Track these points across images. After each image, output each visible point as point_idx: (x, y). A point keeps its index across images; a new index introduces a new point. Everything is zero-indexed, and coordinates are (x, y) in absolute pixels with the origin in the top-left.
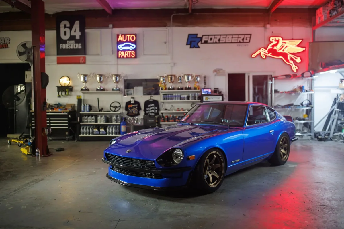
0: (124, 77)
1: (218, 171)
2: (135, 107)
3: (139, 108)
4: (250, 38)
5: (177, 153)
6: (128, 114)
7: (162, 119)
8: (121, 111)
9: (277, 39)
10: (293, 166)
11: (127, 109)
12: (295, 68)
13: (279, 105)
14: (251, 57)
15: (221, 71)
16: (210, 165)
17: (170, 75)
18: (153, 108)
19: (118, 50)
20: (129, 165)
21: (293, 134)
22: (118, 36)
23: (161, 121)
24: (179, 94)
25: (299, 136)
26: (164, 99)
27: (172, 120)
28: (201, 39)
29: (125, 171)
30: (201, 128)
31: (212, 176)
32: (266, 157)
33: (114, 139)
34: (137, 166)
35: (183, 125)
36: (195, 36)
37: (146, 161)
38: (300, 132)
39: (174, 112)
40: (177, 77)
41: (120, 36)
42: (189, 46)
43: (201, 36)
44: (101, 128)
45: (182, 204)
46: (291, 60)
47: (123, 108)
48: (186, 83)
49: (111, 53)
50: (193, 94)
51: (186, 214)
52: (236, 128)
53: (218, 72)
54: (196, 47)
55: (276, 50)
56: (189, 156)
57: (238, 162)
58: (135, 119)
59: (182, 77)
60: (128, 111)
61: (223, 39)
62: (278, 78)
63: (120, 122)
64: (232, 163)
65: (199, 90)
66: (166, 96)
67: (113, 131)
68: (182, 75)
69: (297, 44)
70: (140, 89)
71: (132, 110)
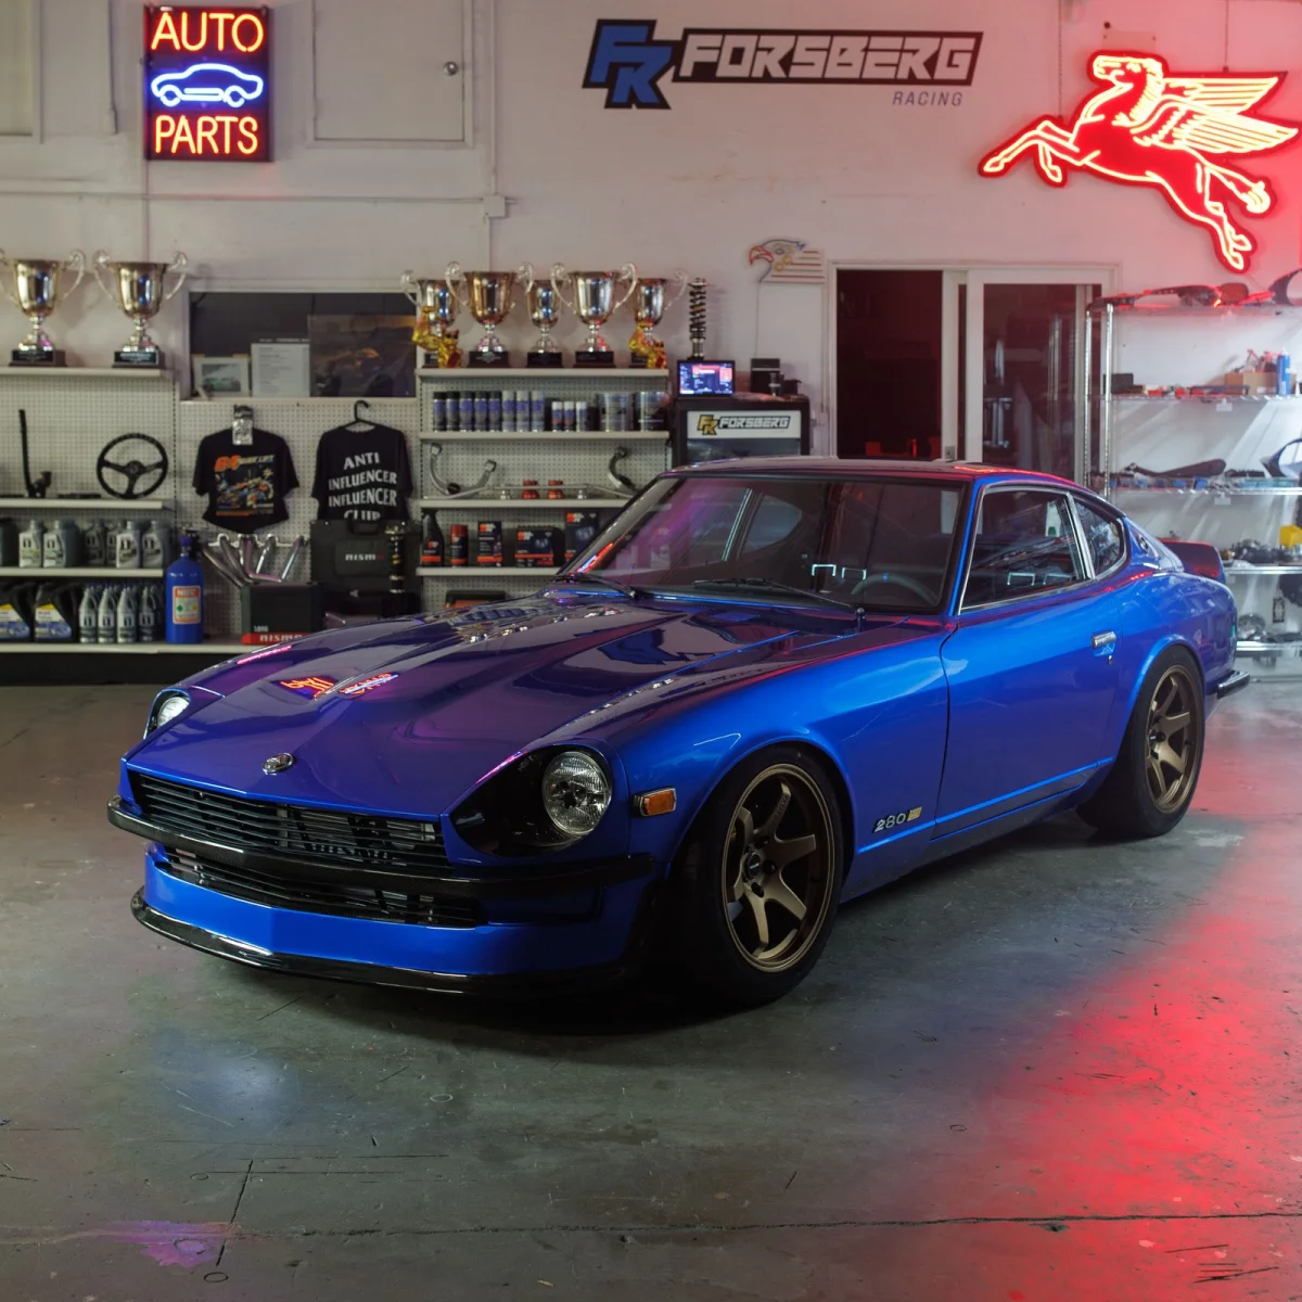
0: (189, 278)
1: (802, 877)
2: (257, 470)
3: (285, 478)
4: (975, 53)
5: (570, 775)
6: (210, 516)
7: (426, 547)
8: (166, 491)
9: (1134, 65)
10: (1221, 841)
11: (204, 479)
12: (1233, 244)
13: (1138, 470)
14: (982, 173)
15: (797, 255)
16: (759, 842)
17: (482, 276)
18: (373, 476)
19: (153, 107)
20: (272, 842)
21: (1223, 650)
22: (152, 17)
23: (423, 559)
24: (537, 396)
25: (1255, 655)
26: (443, 426)
27: (491, 553)
28: (677, 49)
29: (252, 883)
30: (698, 621)
31: (771, 907)
32: (1068, 793)
33: (180, 684)
34: (335, 850)
35: (584, 602)
36: (639, 35)
37: (390, 825)
38: (1257, 633)
39: (504, 502)
40: (522, 286)
41: (166, 18)
42: (601, 94)
43: (678, 36)
44: (43, 603)
45: (605, 1073)
46: (1213, 198)
47: (178, 474)
48: (582, 326)
49: (107, 120)
50: (625, 394)
51: (628, 1127)
52: (900, 620)
53: (777, 258)
54: (643, 99)
55: (1124, 133)
56: (640, 794)
57: (916, 822)
58: (261, 544)
59: (554, 284)
60: (215, 495)
61: (810, 57)
62: (1137, 303)
63: (164, 566)
64: (879, 828)
65: (664, 372)
66: (456, 408)
67: (121, 624)
68: (555, 274)
69: (1249, 103)
70: (294, 356)
71: (238, 486)
